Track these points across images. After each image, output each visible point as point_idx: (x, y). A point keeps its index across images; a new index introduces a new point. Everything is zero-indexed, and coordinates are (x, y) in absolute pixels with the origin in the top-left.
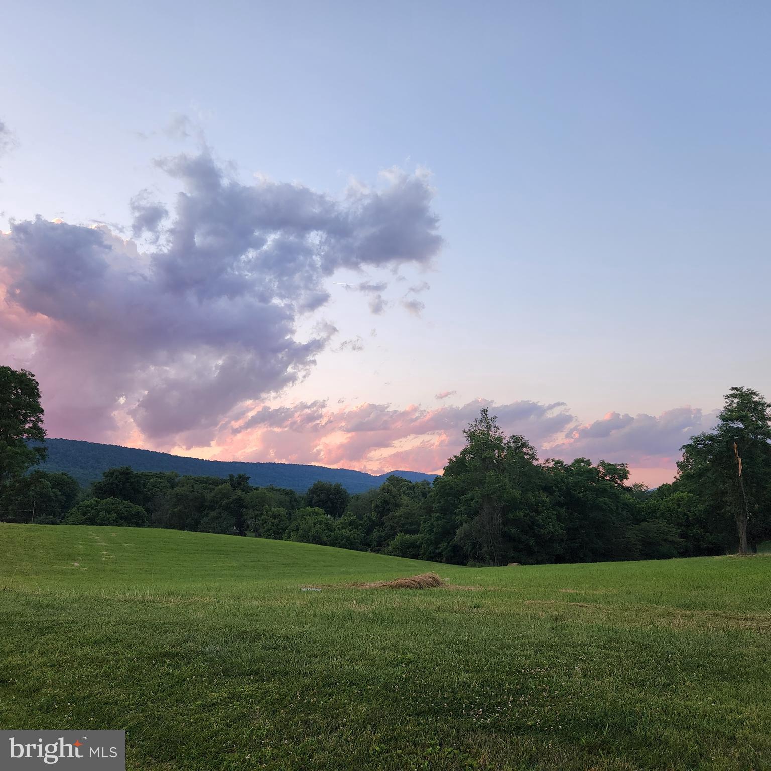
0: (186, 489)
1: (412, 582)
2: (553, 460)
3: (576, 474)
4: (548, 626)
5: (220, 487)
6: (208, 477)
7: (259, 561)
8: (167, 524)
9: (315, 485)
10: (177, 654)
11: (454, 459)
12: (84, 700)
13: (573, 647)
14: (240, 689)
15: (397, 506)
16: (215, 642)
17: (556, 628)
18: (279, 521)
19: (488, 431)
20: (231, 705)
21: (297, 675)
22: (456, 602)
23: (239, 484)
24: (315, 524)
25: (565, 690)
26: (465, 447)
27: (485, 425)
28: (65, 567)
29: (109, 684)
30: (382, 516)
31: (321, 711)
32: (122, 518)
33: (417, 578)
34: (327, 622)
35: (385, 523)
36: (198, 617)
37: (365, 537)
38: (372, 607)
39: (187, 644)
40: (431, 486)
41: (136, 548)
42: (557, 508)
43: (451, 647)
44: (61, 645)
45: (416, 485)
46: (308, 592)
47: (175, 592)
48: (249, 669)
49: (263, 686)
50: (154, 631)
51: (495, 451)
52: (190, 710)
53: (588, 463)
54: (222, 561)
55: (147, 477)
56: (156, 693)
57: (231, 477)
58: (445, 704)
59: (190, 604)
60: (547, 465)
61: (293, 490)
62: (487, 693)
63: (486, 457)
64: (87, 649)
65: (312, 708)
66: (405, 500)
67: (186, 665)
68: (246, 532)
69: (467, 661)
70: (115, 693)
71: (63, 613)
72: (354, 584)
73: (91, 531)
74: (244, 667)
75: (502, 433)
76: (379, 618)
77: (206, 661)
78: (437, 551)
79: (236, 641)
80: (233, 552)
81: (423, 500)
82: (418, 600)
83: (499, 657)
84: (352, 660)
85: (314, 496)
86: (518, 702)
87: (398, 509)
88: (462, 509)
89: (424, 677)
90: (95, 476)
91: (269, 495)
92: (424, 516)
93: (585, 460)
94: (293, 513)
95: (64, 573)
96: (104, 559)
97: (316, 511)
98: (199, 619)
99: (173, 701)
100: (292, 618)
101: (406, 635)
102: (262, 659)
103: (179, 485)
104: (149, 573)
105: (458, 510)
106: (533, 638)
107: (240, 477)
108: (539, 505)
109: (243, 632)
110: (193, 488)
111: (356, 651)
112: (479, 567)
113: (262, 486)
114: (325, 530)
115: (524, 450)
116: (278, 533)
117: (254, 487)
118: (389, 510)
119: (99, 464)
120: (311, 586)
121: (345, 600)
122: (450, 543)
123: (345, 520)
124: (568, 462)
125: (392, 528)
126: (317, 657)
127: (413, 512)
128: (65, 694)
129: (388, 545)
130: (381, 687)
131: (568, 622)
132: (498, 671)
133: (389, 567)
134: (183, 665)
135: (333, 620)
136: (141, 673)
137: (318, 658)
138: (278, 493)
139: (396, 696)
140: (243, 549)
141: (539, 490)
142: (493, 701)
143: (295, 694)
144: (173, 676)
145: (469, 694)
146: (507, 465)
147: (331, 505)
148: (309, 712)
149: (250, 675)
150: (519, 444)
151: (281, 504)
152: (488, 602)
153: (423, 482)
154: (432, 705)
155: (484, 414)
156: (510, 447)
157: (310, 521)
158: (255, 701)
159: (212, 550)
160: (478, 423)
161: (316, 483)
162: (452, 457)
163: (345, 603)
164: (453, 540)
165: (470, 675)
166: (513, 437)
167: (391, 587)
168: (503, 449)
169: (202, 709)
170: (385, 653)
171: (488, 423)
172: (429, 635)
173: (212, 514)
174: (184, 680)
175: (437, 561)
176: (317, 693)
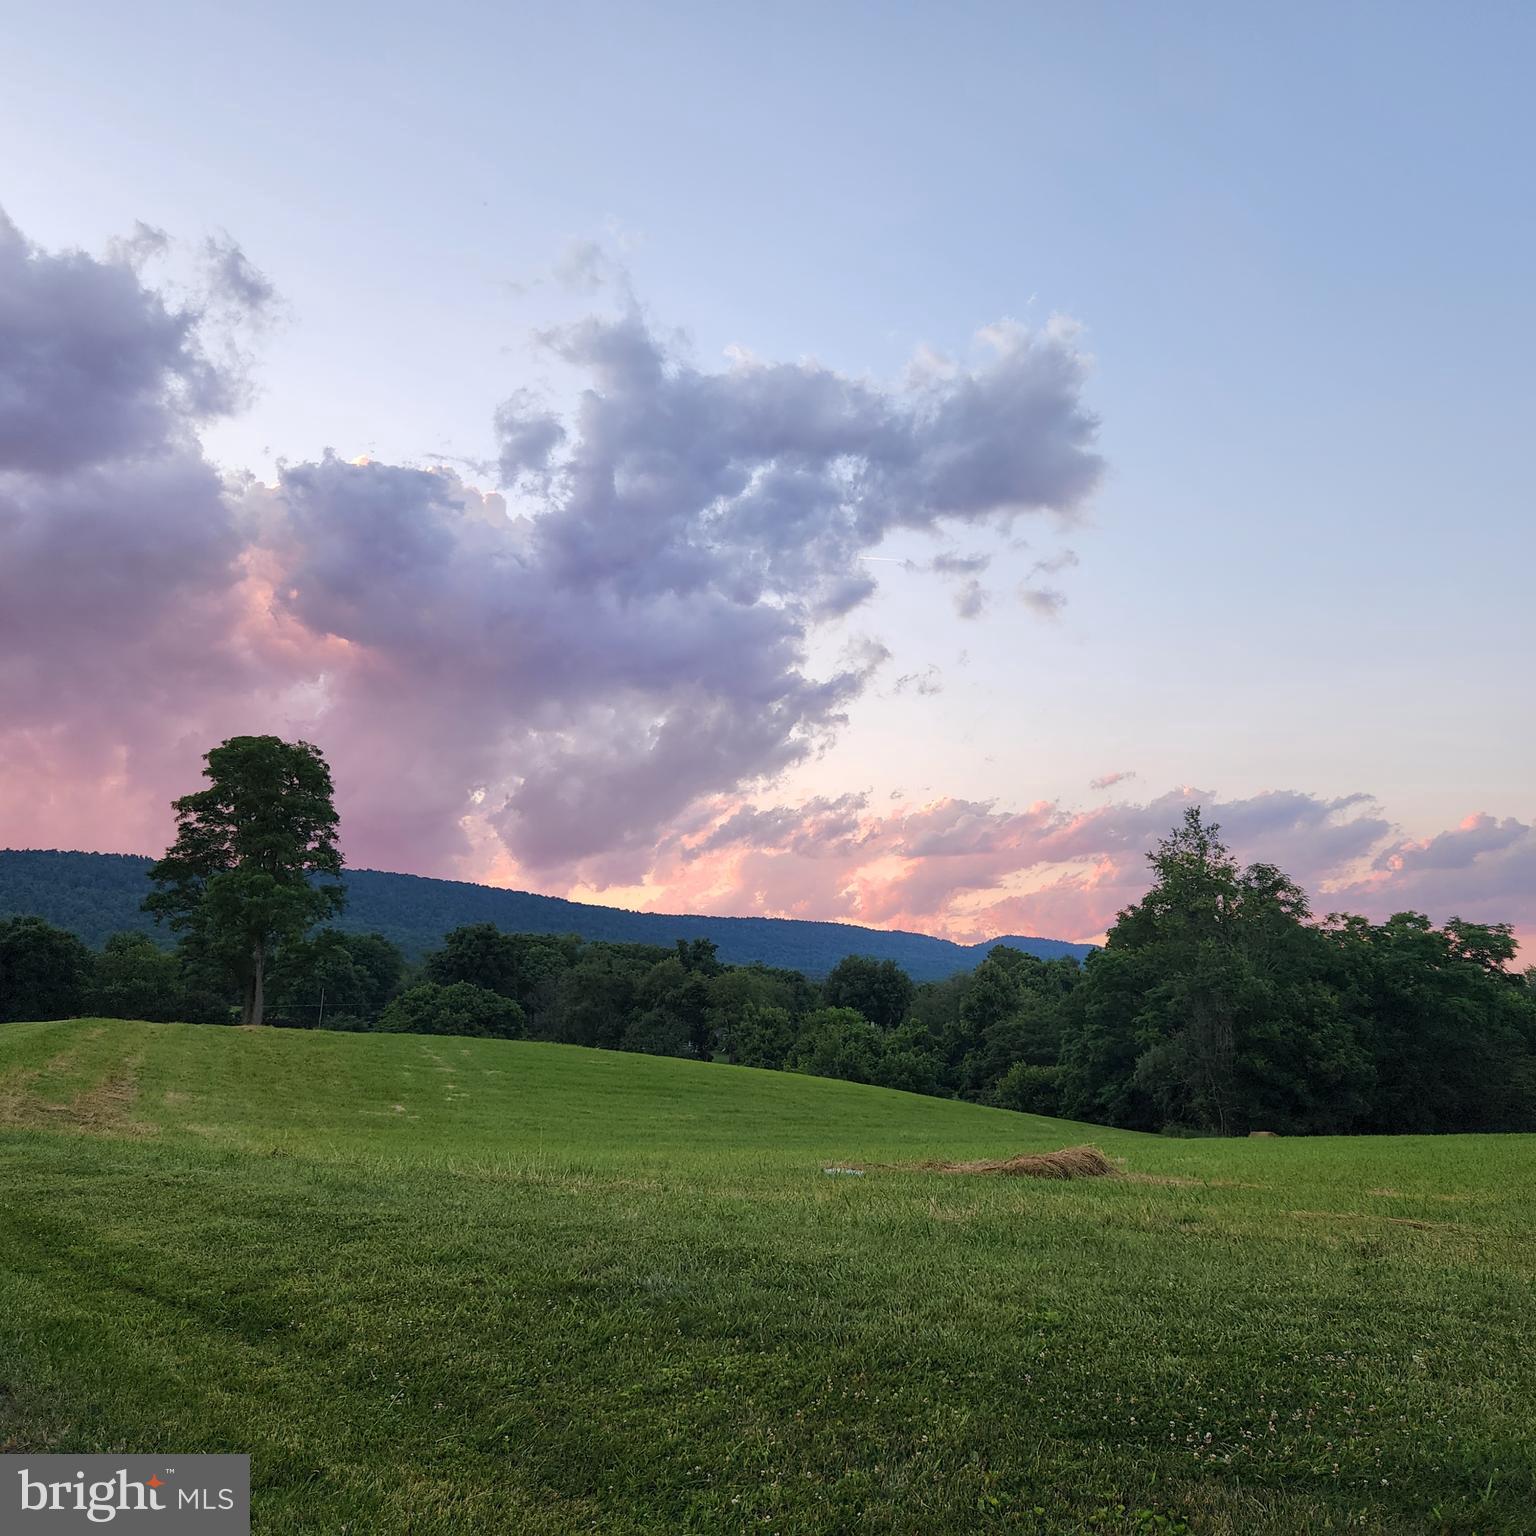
0: (597, 967)
1: (1048, 1164)
2: (1344, 917)
3: (1395, 946)
4: (1347, 1266)
5: (661, 964)
6: (639, 945)
7: (737, 1111)
8: (562, 1034)
9: (843, 962)
10: (593, 1287)
11: (1130, 913)
12: (425, 1369)
13: (1405, 1313)
14: (714, 1364)
15: (1011, 1007)
16: (662, 1267)
17: (1364, 1270)
18: (776, 1034)
19: (1202, 855)
20: (698, 1395)
21: (825, 1342)
22: (1144, 1208)
23: (698, 959)
24: (845, 1040)
25: (1392, 1403)
26: (1152, 888)
27: (1195, 842)
28: (380, 1114)
29: (469, 1342)
30: (980, 1027)
31: (877, 1418)
32: (480, 1021)
33: (1057, 1155)
34: (880, 1239)
35: (986, 1043)
36: (628, 1218)
37: (946, 1068)
38: (969, 1212)
39: (611, 1271)
40: (1082, 967)
41: (507, 1080)
42: (1354, 1017)
43: (1138, 1301)
44: (380, 1261)
45: (1049, 965)
46: (837, 1176)
47: (583, 1167)
48: (731, 1326)
49: (760, 1360)
50: (548, 1241)
51: (1216, 896)
52: (621, 1399)
53: (1424, 922)
54: (668, 1109)
55: (525, 943)
56: (555, 1362)
57: (682, 944)
58: (1132, 1419)
59: (612, 1191)
60: (1331, 926)
61: (802, 973)
62: (1220, 1399)
63: (1198, 910)
64: (427, 1272)
65: (856, 1409)
66: (1027, 995)
67: (610, 1310)
68: (712, 1053)
69: (1175, 1332)
70: (481, 1359)
71: (380, 1202)
72: (930, 1165)
73: (427, 1045)
74: (721, 1319)
75: (1231, 859)
76: (982, 1235)
77: (648, 1304)
78: (1097, 1101)
79: (704, 1268)
80: (689, 1091)
81: (1065, 996)
82: (1064, 1202)
83: (1242, 1327)
84: (934, 1317)
85: (843, 984)
86: (1288, 1423)
87: (1013, 1014)
88: (1149, 1016)
89: (1083, 1359)
90: (432, 941)
91: (754, 980)
92: (1068, 1030)
93: (1416, 916)
94: (803, 1018)
95: (376, 1124)
96: (449, 1099)
97: (848, 1014)
98: (631, 1222)
99: (588, 1380)
100: (810, 1227)
101: (1042, 1272)
102: (755, 1306)
103: (584, 960)
104: (531, 1129)
105: (1139, 1018)
106: (1315, 1290)
107: (698, 945)
108: (1316, 1010)
109: (715, 1251)
110: (610, 965)
111: (942, 1299)
112: (1187, 1138)
113: (739, 962)
114: (865, 1052)
115: (1281, 895)
116: (773, 1058)
117: (725, 966)
118: (995, 1016)
119: (439, 919)
120: (842, 1165)
121: (913, 1196)
122: (1124, 1087)
123: (906, 1033)
124: (1378, 919)
125: (1002, 1051)
126: (863, 1308)
127: (1046, 1020)
128: (391, 1355)
129: (994, 1086)
130: (996, 1375)
131: (1392, 1258)
132: (1242, 1355)
133: (996, 1132)
134: (605, 1310)
135: (892, 1234)
136: (526, 1323)
137: (866, 1310)
138: (773, 977)
139: (1029, 1396)
140: (706, 1086)
141: (1314, 979)
142: (1233, 1418)
143: (823, 1380)
144: (587, 1332)
145: (1181, 1401)
146: (1243, 926)
147: (876, 1004)
148: (853, 1417)
149: (734, 1338)
150: (1269, 882)
151: (778, 1000)
152: (1213, 1211)
153: (1064, 959)
154: (1105, 1418)
155: (1192, 820)
156: (1247, 889)
157: (836, 1035)
158: (745, 1389)
159: (647, 1088)
160: (1179, 838)
161: (847, 958)
162: (1124, 908)
163: (915, 1201)
164: (1130, 1080)
165: (1184, 1360)
166: (1257, 868)
167: (1007, 1172)
168: (1233, 892)
169: (644, 1400)
170: (1000, 1306)
171: (1201, 839)
172: (1092, 1275)
173: (647, 1016)
174: (608, 1340)
175: (1096, 1123)
176: (866, 1381)
